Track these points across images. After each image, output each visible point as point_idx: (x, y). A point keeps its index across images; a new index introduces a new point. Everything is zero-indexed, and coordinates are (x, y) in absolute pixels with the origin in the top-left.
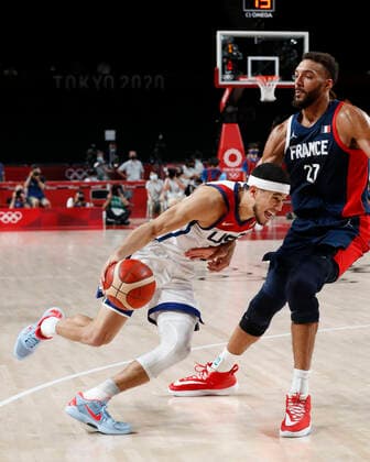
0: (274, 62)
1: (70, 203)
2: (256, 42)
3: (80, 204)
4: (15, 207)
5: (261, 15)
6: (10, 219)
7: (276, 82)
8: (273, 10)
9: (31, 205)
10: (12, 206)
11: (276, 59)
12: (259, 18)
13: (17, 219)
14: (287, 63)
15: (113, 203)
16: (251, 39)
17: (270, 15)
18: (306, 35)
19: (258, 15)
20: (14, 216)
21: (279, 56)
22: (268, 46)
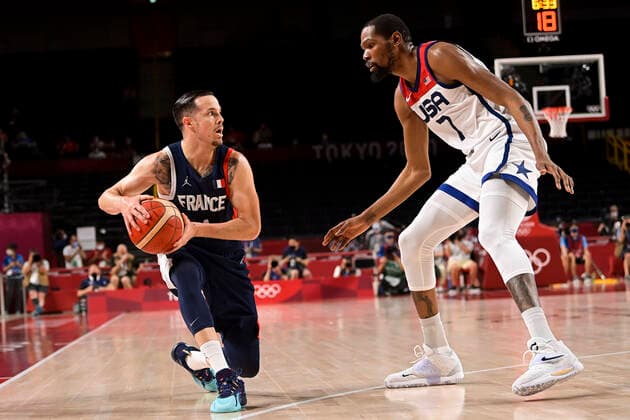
0: (564, 92)
1: (337, 273)
2: (541, 70)
3: (347, 271)
4: (271, 278)
5: (546, 39)
6: (267, 293)
7: (568, 114)
8: (560, 32)
9: (289, 277)
10: (266, 278)
11: (567, 88)
12: (543, 42)
13: (275, 293)
14: (580, 92)
15: (388, 268)
16: (535, 67)
17: (556, 38)
18: (600, 58)
19: (542, 39)
20: (271, 289)
21: (571, 85)
22: (556, 74)
